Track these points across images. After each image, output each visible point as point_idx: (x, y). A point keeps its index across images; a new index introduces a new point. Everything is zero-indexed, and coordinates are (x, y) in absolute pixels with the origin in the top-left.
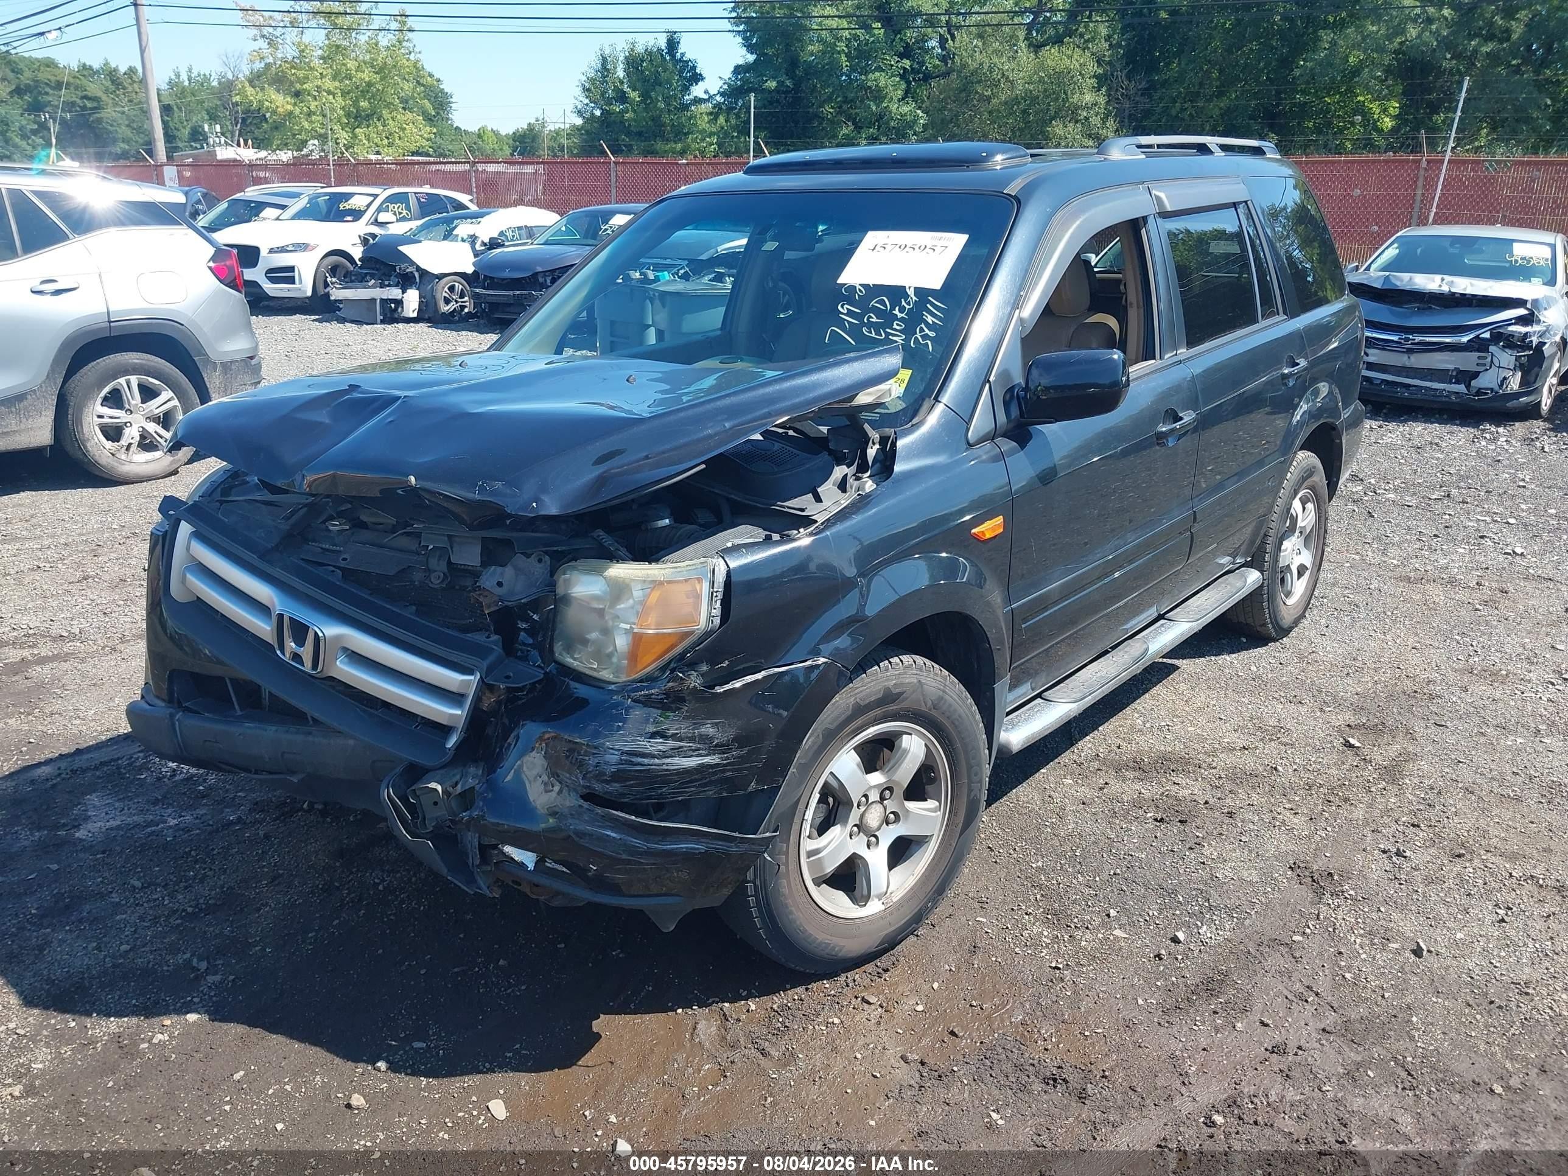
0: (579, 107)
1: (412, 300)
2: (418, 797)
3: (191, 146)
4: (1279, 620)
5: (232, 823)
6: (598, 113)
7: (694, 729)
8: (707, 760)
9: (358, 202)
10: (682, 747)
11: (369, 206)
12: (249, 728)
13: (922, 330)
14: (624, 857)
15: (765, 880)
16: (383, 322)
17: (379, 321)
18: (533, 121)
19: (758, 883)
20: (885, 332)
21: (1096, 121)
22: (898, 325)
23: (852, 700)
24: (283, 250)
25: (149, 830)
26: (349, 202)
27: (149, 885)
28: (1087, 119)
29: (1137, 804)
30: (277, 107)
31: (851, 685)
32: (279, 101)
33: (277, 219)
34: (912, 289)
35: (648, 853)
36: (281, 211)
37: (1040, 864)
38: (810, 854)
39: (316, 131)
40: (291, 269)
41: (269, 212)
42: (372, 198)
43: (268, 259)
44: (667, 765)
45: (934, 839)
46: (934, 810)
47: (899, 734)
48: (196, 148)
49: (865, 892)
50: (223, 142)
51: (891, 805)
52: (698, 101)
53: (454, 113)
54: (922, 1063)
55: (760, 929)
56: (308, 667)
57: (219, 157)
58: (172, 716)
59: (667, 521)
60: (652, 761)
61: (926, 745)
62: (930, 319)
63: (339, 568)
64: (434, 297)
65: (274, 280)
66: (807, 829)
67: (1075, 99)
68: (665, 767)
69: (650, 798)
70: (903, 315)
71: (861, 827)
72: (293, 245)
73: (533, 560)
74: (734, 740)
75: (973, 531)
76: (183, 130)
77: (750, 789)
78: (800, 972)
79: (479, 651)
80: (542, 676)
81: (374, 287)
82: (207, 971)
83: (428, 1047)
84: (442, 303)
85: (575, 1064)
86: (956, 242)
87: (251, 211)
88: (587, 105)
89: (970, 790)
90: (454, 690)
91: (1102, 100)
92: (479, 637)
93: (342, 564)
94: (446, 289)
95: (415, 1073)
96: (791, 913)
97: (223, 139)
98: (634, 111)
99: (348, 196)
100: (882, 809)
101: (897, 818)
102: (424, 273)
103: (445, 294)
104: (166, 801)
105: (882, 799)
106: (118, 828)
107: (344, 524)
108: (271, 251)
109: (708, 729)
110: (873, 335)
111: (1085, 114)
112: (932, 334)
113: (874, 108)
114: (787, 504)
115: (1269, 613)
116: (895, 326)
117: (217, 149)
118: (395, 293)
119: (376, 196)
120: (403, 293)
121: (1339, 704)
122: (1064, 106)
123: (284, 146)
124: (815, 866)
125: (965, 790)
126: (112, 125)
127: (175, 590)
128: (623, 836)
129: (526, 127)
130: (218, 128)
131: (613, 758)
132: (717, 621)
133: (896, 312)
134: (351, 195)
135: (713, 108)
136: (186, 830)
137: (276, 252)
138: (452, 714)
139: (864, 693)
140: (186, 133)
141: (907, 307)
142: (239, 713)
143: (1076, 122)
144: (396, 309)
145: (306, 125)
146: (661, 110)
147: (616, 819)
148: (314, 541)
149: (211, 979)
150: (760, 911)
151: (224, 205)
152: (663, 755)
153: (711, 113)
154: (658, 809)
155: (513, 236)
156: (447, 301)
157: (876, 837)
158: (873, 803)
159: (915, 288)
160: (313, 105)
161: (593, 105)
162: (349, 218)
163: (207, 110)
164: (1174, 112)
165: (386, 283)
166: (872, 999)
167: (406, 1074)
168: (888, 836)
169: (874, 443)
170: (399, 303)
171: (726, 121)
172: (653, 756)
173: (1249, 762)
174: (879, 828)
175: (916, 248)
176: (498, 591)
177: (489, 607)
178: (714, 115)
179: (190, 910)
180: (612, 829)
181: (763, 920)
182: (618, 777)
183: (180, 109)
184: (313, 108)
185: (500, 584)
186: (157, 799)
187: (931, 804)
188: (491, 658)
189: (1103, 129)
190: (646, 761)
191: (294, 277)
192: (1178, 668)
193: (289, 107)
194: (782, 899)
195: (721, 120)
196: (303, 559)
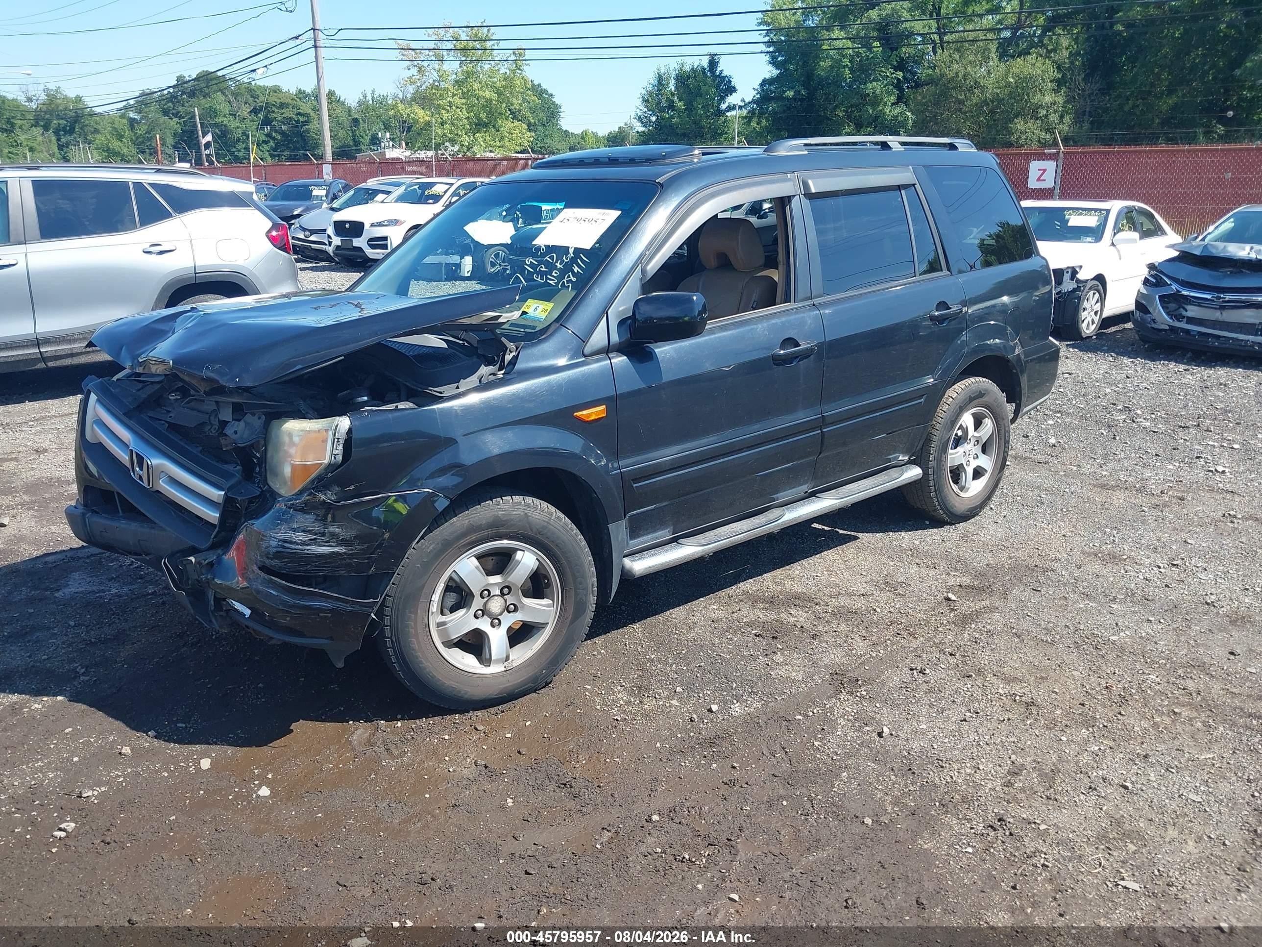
0: (639, 114)
1: (467, 264)
2: (185, 565)
3: (371, 149)
4: (949, 508)
5: (149, 594)
6: (654, 119)
7: (324, 528)
8: (336, 549)
9: (438, 189)
10: (316, 539)
11: (445, 192)
12: (123, 523)
13: (569, 276)
14: (281, 607)
15: (398, 638)
16: (446, 280)
17: (444, 279)
18: (623, 125)
19: (394, 639)
20: (546, 277)
21: (1054, 118)
22: (556, 273)
23: (467, 521)
24: (380, 224)
25: (98, 595)
26: (433, 189)
27: (79, 625)
28: (1046, 116)
29: (749, 625)
30: (419, 118)
31: (467, 512)
32: (421, 115)
33: (382, 202)
34: (573, 249)
35: (294, 606)
36: (387, 196)
37: (653, 656)
38: (439, 625)
39: (447, 136)
40: (385, 238)
41: (381, 197)
42: (449, 186)
43: (369, 232)
44: (308, 550)
45: (549, 625)
46: (548, 606)
47: (515, 550)
48: (374, 150)
49: (488, 656)
50: (391, 145)
51: (510, 599)
52: (730, 108)
53: (562, 120)
54: (486, 767)
55: (399, 671)
56: (145, 485)
57: (387, 157)
58: (84, 514)
59: (366, 398)
60: (297, 547)
61: (537, 559)
62: (576, 269)
63: (166, 422)
64: (483, 262)
65: (373, 247)
66: (435, 607)
67: (1037, 99)
68: (306, 551)
69: (299, 571)
70: (561, 266)
71: (485, 612)
72: (388, 221)
73: (256, 417)
74: (356, 537)
75: (575, 414)
76: (366, 137)
77: (370, 572)
78: (435, 706)
79: (226, 475)
80: (259, 493)
81: (441, 254)
82: (83, 674)
83: (186, 727)
84: (489, 266)
85: (266, 745)
86: (611, 216)
87: (369, 196)
88: (645, 112)
89: (576, 594)
90: (216, 501)
91: (1060, 100)
92: (230, 468)
93: (168, 420)
94: (493, 256)
95: (168, 741)
96: (421, 662)
97: (391, 143)
98: (679, 116)
99: (431, 185)
100: (503, 601)
101: (516, 609)
102: (477, 244)
103: (491, 259)
104: (117, 579)
105: (502, 594)
106: (82, 592)
107: (178, 395)
108: (372, 225)
109: (335, 529)
110: (539, 280)
111: (1045, 112)
112: (574, 279)
113: (871, 111)
114: (435, 389)
115: (938, 501)
116: (554, 274)
117: (386, 150)
118: (455, 259)
119: (452, 184)
120: (461, 259)
121: (966, 569)
122: (1026, 106)
123: (427, 147)
124: (443, 633)
125: (572, 594)
126: (316, 134)
127: (88, 436)
128: (279, 594)
129: (617, 130)
130: (388, 135)
131: (274, 543)
132: (340, 458)
133: (558, 264)
134: (435, 184)
135: (748, 113)
136: (120, 596)
137: (375, 226)
138: (212, 515)
139: (477, 518)
140: (367, 139)
141: (566, 261)
142: (121, 514)
143: (1037, 119)
144: (456, 271)
145: (439, 131)
146: (701, 116)
147: (275, 583)
148: (165, 406)
149: (82, 678)
150: (397, 658)
151: (351, 192)
152: (304, 543)
153: (746, 117)
154: (305, 580)
155: (547, 216)
156: (493, 265)
157: (499, 620)
158: (494, 596)
159: (575, 248)
160: (445, 116)
161: (650, 113)
162: (431, 201)
163: (383, 122)
164: (1126, 108)
165: (450, 251)
166: (480, 728)
167: (164, 740)
168: (509, 620)
169: (511, 352)
170: (458, 266)
171: (758, 124)
172: (298, 544)
173: (860, 604)
174: (501, 614)
175: (587, 220)
176: (234, 437)
177: (227, 446)
178: (748, 119)
179: (93, 640)
180: (273, 589)
181: (400, 665)
182: (278, 555)
183: (364, 121)
184: (445, 118)
185: (236, 432)
186: (113, 578)
187: (546, 601)
188: (233, 481)
189: (1059, 124)
190: (293, 546)
191: (387, 244)
192: (859, 538)
193: (427, 118)
194: (413, 652)
195: (754, 124)
196: (150, 417)
